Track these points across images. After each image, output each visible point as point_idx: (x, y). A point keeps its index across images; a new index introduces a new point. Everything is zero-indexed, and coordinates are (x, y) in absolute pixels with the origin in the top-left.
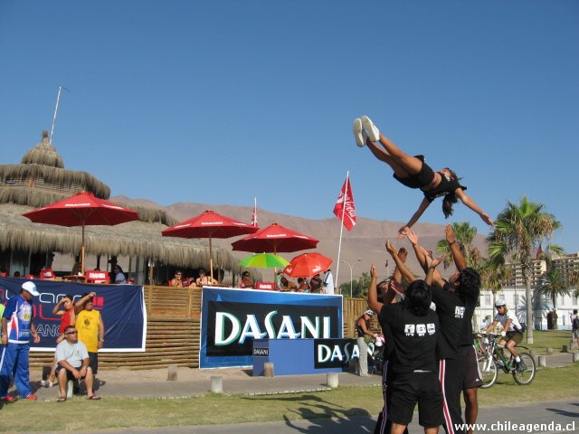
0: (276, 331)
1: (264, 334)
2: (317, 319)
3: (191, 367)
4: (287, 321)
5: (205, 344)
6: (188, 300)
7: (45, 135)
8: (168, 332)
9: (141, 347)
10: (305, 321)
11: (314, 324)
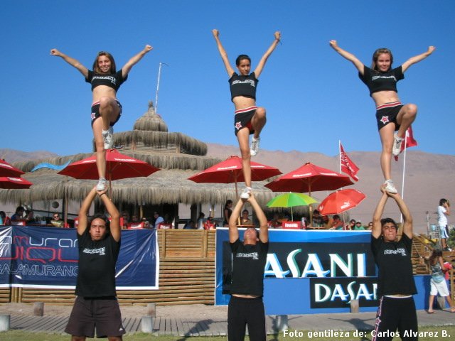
0: (301, 269)
1: (287, 272)
2: (349, 256)
3: (207, 304)
4: (313, 259)
5: (221, 282)
6: (202, 241)
7: (151, 105)
8: (181, 271)
9: (154, 285)
10: (335, 258)
11: (346, 261)
